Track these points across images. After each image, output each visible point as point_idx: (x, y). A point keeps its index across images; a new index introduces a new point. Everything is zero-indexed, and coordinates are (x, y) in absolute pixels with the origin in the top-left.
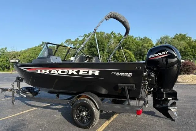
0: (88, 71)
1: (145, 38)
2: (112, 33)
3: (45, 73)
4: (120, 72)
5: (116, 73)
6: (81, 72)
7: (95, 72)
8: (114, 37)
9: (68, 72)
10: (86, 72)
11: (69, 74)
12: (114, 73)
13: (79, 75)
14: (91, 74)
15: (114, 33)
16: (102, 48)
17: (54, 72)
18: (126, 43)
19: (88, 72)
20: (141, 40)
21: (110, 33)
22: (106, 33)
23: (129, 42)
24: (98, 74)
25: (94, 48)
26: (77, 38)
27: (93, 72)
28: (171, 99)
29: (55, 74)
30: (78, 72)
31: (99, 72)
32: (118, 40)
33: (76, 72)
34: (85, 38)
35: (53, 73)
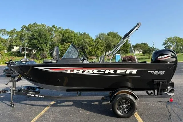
0: (126, 70)
1: (85, 34)
2: (53, 26)
3: (77, 73)
4: (155, 71)
5: (151, 72)
6: (119, 72)
7: (133, 71)
8: (56, 30)
9: (105, 72)
10: (124, 72)
11: (106, 73)
12: (150, 72)
13: (116, 74)
14: (129, 73)
15: (55, 26)
16: (45, 40)
17: (89, 71)
18: (69, 37)
19: (126, 72)
20: (81, 35)
21: (51, 26)
22: (47, 26)
23: (72, 36)
24: (135, 73)
25: (36, 40)
26: (14, 29)
27: (130, 71)
28: (170, 87)
29: (89, 73)
30: (115, 71)
31: (136, 71)
32: (61, 34)
33: (113, 71)
34: (23, 29)
35: (87, 73)
